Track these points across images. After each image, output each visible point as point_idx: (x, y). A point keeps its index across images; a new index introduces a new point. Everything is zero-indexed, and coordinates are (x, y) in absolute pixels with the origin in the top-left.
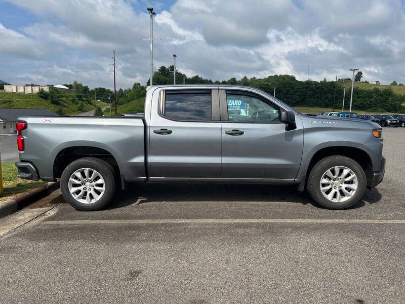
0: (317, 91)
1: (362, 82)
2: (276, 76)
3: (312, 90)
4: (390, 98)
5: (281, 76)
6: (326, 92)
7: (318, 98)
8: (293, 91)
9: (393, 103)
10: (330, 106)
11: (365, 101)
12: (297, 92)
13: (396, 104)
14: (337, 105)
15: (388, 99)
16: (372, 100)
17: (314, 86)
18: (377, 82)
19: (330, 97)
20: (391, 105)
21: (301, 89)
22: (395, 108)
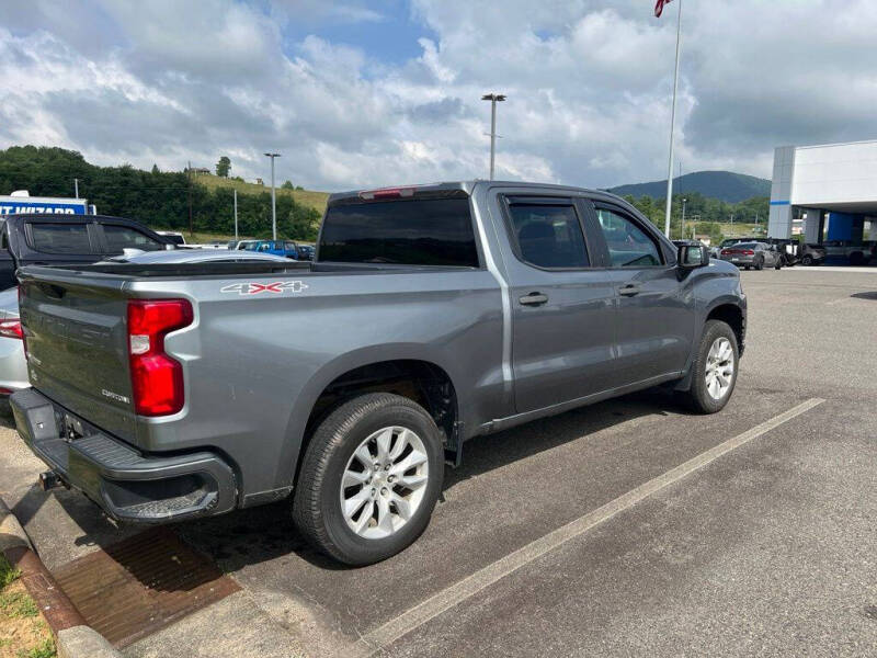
0: (149, 192)
1: (232, 179)
2: (30, 149)
3: (136, 190)
4: (291, 214)
5: (43, 150)
6: (169, 197)
7: (152, 207)
8: (92, 188)
9: (298, 223)
10: (180, 225)
11: (249, 216)
12: (100, 191)
13: (302, 226)
14: (197, 223)
15: (288, 215)
16: (261, 215)
17: (140, 180)
18: (259, 180)
19: (180, 207)
20: (296, 227)
21: (108, 184)
22: (302, 231)
